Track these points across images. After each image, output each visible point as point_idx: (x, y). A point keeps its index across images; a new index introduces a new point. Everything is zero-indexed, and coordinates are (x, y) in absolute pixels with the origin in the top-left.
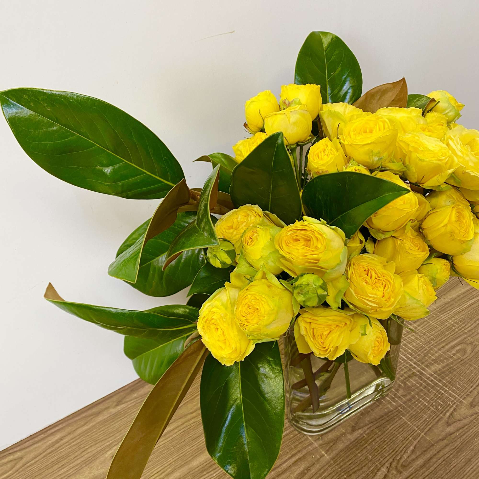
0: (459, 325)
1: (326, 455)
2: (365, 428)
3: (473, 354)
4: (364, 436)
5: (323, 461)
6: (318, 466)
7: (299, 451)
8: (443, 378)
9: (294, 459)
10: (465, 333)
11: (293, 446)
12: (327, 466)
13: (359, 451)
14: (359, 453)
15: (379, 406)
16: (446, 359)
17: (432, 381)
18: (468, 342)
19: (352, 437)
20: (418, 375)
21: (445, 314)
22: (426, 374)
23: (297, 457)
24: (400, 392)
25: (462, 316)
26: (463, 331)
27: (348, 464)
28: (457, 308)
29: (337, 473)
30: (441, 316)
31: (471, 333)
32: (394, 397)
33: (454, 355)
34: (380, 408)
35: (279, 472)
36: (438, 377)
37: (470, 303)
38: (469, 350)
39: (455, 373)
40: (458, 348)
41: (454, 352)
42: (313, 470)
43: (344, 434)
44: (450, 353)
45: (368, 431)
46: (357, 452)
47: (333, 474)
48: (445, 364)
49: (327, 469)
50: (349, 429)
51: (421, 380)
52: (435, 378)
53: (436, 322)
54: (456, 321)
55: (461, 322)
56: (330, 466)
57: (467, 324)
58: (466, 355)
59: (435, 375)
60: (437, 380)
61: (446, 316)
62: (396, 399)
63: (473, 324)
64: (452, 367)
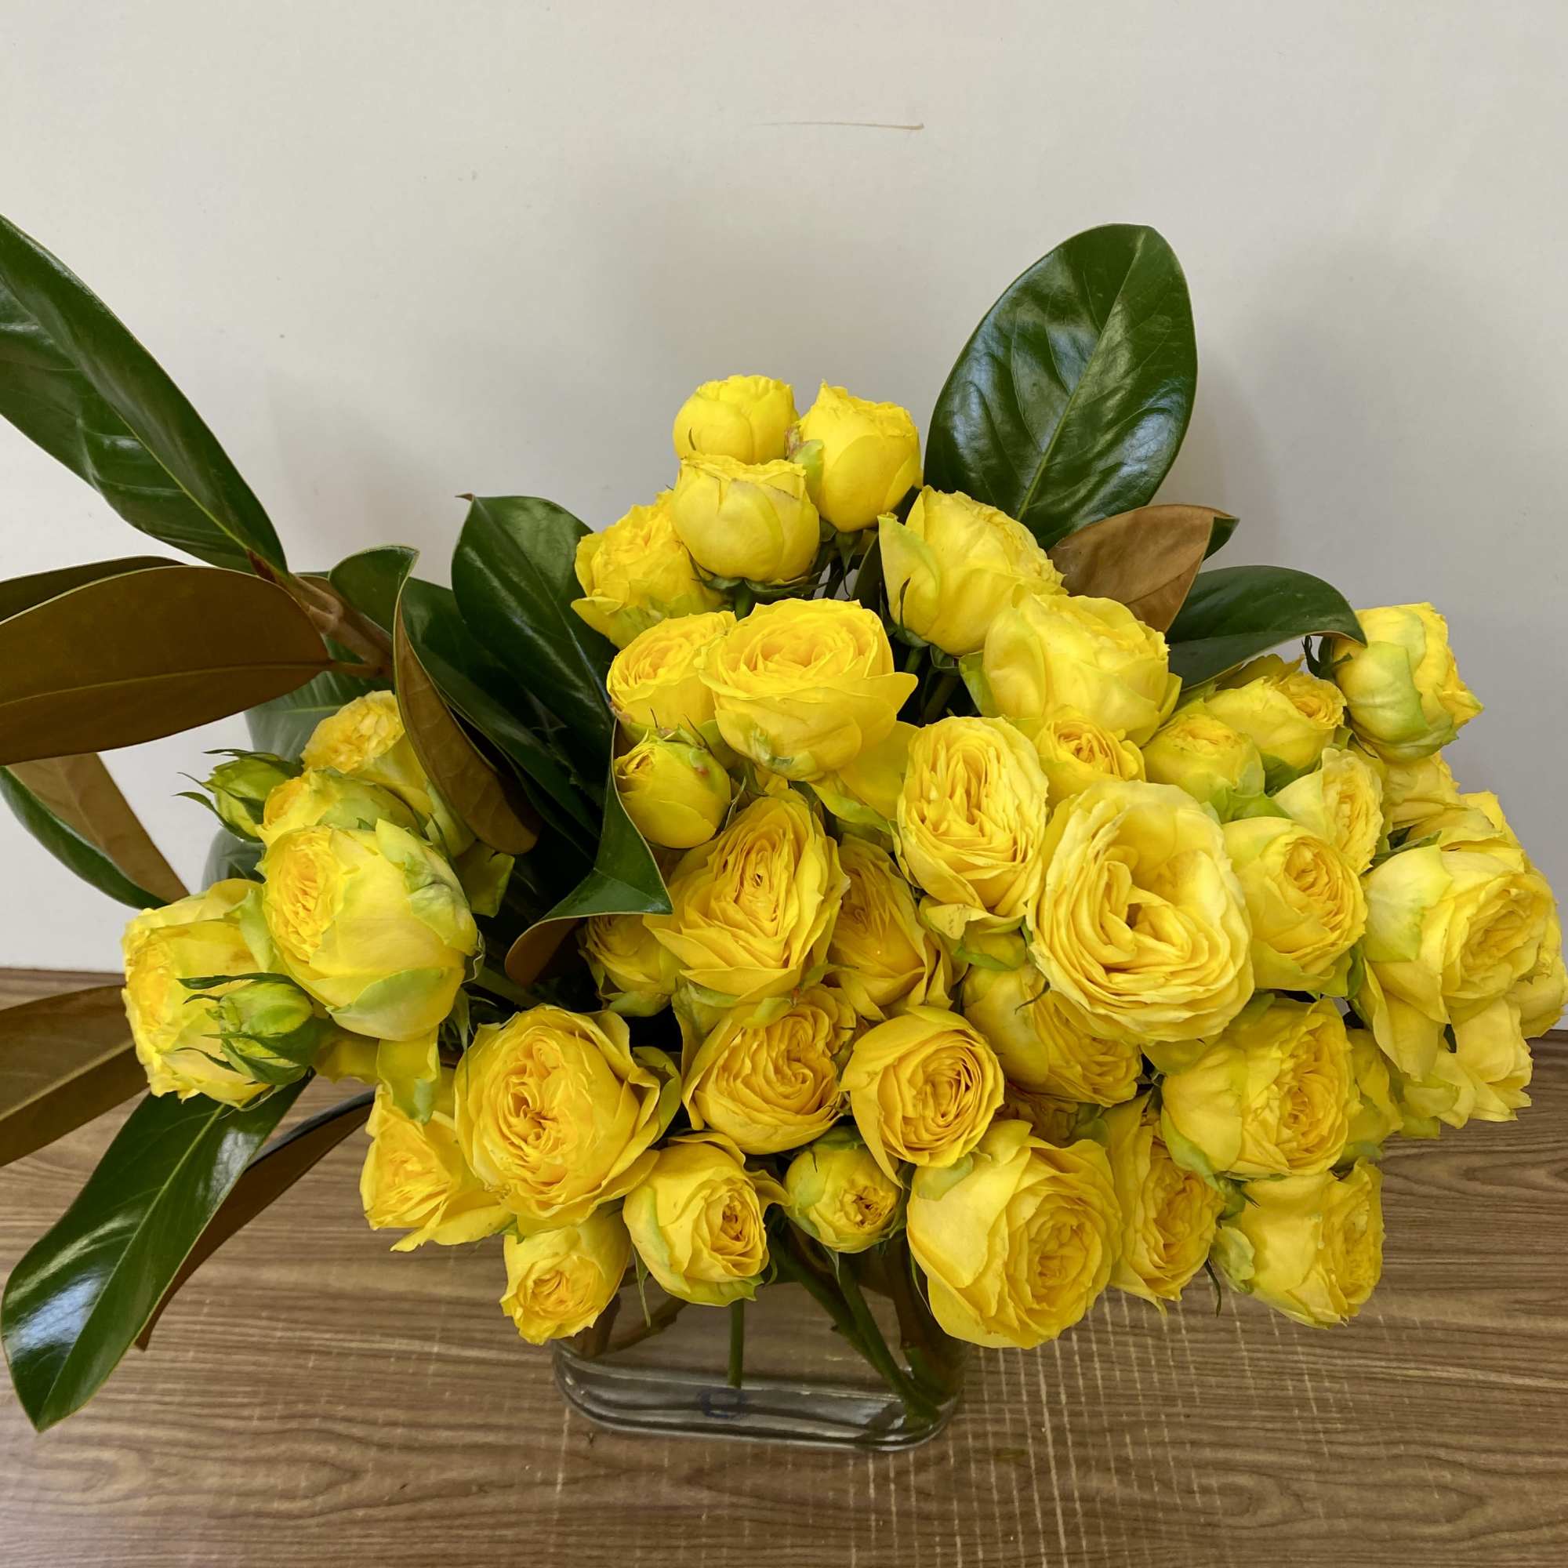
0: (1322, 1415)
1: (559, 1488)
2: (727, 1499)
3: (1270, 1532)
4: (699, 1517)
5: (537, 1498)
6: (512, 1499)
7: (509, 1428)
8: (1093, 1531)
9: (480, 1437)
10: (1318, 1454)
11: (508, 1404)
12: (533, 1517)
13: (648, 1543)
14: (642, 1547)
15: (824, 1468)
16: (1167, 1485)
17: (1049, 1514)
18: (1296, 1486)
19: (667, 1492)
20: (1029, 1467)
21: (1318, 1351)
22: (1055, 1482)
23: (491, 1438)
24: (923, 1477)
25: (1367, 1397)
26: (1319, 1442)
27: (588, 1552)
28: (1380, 1360)
29: (541, 1553)
30: (1299, 1349)
31: (1335, 1465)
32: (892, 1475)
33: (1205, 1490)
34: (821, 1475)
35: (416, 1440)
36: (1080, 1519)
37: (1445, 1375)
38: (1275, 1508)
39: (1145, 1544)
40: (1243, 1480)
41: (1214, 1482)
42: (491, 1501)
43: (656, 1470)
44: (1199, 1476)
45: (725, 1512)
46: (639, 1542)
47: (529, 1548)
48: (1147, 1497)
49: (527, 1523)
50: (685, 1469)
51: (1021, 1490)
52: (1069, 1514)
53: (1260, 1355)
54: (1330, 1396)
55: (1342, 1408)
56: (539, 1522)
57: (1355, 1431)
58: (1245, 1521)
59: (1078, 1505)
60: (1065, 1523)
61: (1312, 1359)
62: (892, 1487)
63: (1378, 1443)
64: (1155, 1521)
